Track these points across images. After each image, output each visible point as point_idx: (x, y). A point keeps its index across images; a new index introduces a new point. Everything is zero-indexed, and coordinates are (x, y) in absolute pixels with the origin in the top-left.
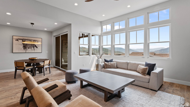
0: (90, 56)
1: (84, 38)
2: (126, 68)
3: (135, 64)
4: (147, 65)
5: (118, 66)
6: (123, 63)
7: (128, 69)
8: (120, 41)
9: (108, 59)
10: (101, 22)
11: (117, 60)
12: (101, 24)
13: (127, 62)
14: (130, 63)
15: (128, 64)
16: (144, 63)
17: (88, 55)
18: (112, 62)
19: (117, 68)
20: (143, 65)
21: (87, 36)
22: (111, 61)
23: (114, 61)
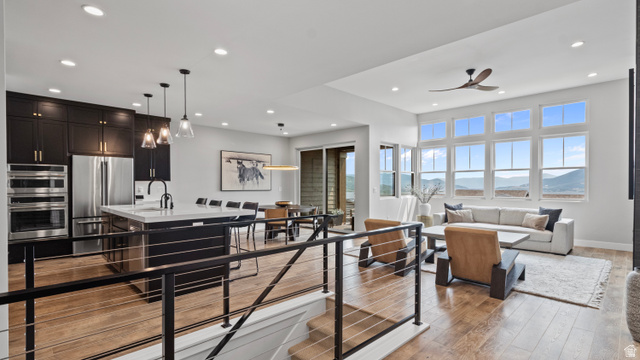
0: (397, 197)
1: (386, 150)
3: (517, 212)
4: (543, 212)
6: (488, 211)
7: (501, 222)
8: (469, 167)
9: (452, 204)
10: (418, 115)
11: (473, 205)
12: (418, 121)
13: (496, 209)
14: (504, 211)
15: (499, 212)
16: (538, 210)
17: (394, 195)
18: (460, 209)
19: (474, 221)
20: (535, 213)
23: (466, 209)
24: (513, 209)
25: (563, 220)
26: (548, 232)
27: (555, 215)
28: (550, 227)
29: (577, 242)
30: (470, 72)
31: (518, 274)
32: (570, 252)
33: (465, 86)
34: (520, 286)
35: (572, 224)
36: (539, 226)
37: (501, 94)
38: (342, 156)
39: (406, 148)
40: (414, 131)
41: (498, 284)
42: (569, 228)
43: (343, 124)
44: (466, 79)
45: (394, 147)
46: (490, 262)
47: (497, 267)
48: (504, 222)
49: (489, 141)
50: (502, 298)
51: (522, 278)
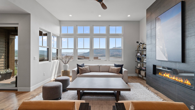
0: (50, 61)
1: (43, 36)
2: (98, 70)
4: (116, 66)
5: (91, 70)
6: (95, 66)
7: (100, 71)
9: (80, 64)
10: (60, 21)
11: (88, 64)
12: (60, 24)
13: (98, 65)
14: (101, 66)
15: (99, 66)
17: (48, 60)
18: (84, 66)
19: (90, 72)
20: (113, 66)
21: (46, 35)
23: (86, 66)
39: (54, 35)
45: (48, 34)
48: (101, 71)
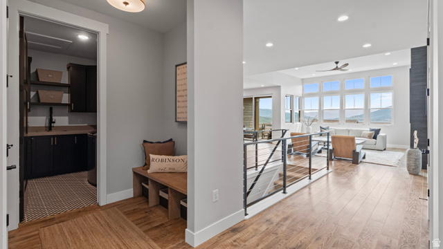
0: (293, 123)
3: (358, 130)
6: (343, 130)
8: (332, 104)
9: (324, 127)
10: (302, 79)
11: (334, 127)
12: (303, 83)
14: (351, 130)
16: (369, 129)
22: (328, 128)
24: (356, 129)
25: (381, 134)
26: (374, 140)
27: (377, 131)
28: (375, 138)
29: (388, 146)
30: (337, 63)
31: (362, 156)
32: (385, 149)
33: (334, 69)
34: (364, 160)
35: (386, 136)
36: (370, 137)
37: (350, 71)
38: (257, 100)
39: (296, 97)
40: (301, 87)
41: (355, 159)
42: (384, 138)
43: (267, 85)
44: (335, 66)
45: (292, 97)
46: (352, 149)
47: (354, 151)
49: (342, 94)
50: (358, 164)
51: (364, 158)
